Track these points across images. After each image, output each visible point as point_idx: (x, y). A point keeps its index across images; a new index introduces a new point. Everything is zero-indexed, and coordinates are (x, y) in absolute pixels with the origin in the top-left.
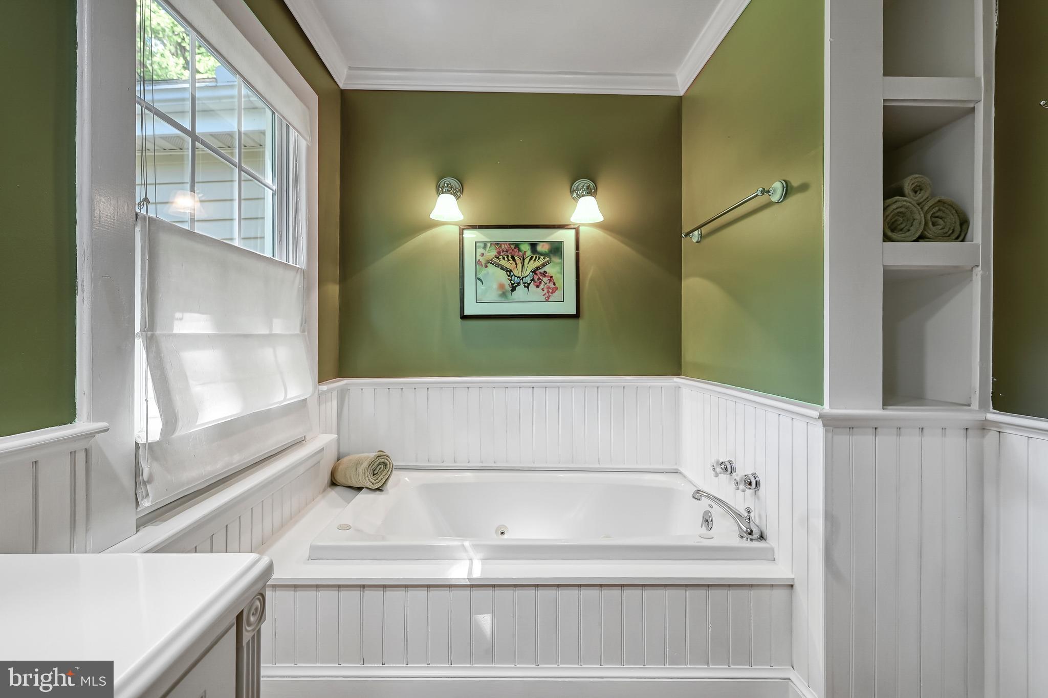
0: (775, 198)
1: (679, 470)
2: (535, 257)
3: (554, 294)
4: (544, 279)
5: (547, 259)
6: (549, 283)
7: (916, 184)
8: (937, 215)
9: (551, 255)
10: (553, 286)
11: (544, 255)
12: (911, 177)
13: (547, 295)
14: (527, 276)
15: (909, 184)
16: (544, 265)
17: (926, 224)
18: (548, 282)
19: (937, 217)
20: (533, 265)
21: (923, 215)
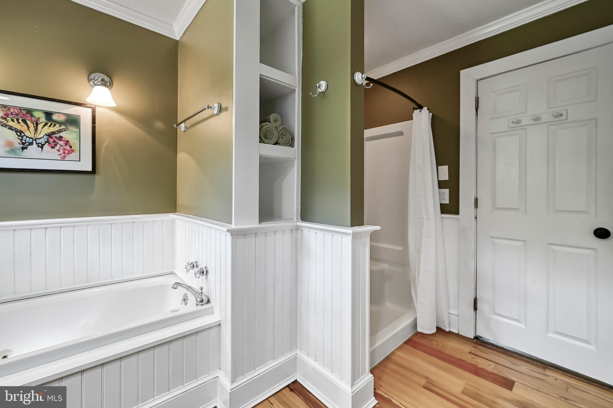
0: (215, 112)
1: (174, 272)
2: (49, 124)
3: (70, 155)
4: (59, 142)
5: (63, 127)
6: (66, 146)
7: (275, 118)
8: (283, 134)
9: (68, 124)
10: (70, 149)
11: (61, 124)
12: (273, 114)
13: (63, 155)
14: (41, 138)
15: (272, 117)
16: (60, 131)
17: (279, 137)
18: (64, 145)
19: (283, 135)
20: (48, 130)
21: (277, 133)
